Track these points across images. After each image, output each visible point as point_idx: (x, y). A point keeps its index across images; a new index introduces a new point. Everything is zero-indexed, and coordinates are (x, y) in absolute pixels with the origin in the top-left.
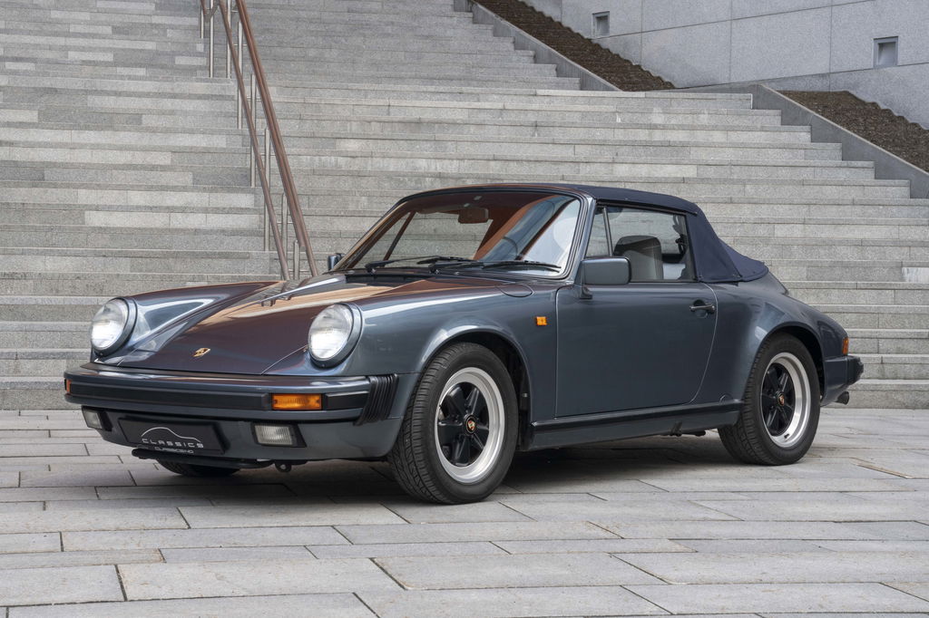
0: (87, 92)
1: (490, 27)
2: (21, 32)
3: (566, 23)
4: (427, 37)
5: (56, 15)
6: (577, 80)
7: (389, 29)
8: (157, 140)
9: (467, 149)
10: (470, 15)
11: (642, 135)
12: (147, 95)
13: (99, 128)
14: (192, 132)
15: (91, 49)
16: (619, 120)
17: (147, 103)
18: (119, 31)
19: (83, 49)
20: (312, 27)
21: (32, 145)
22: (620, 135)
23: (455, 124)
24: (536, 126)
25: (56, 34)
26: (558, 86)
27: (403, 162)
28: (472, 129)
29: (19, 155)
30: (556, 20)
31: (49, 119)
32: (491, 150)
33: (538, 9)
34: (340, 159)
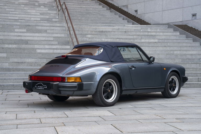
0: (36, 26)
1: (114, 13)
2: (22, 14)
3: (129, 12)
4: (102, 15)
5: (28, 11)
6: (132, 23)
7: (94, 14)
8: (50, 35)
9: (112, 36)
10: (110, 11)
11: (146, 34)
12: (48, 26)
13: (38, 33)
14: (57, 33)
15: (36, 18)
16: (142, 31)
17: (48, 28)
18: (41, 14)
19: (34, 18)
20: (79, 13)
21: (25, 36)
22: (142, 33)
23: (109, 32)
24: (125, 32)
25: (29, 15)
26: (128, 24)
27: (99, 39)
28: (113, 33)
29: (23, 38)
30: (127, 12)
31: (28, 31)
32: (117, 37)
33: (123, 9)
34: (87, 39)
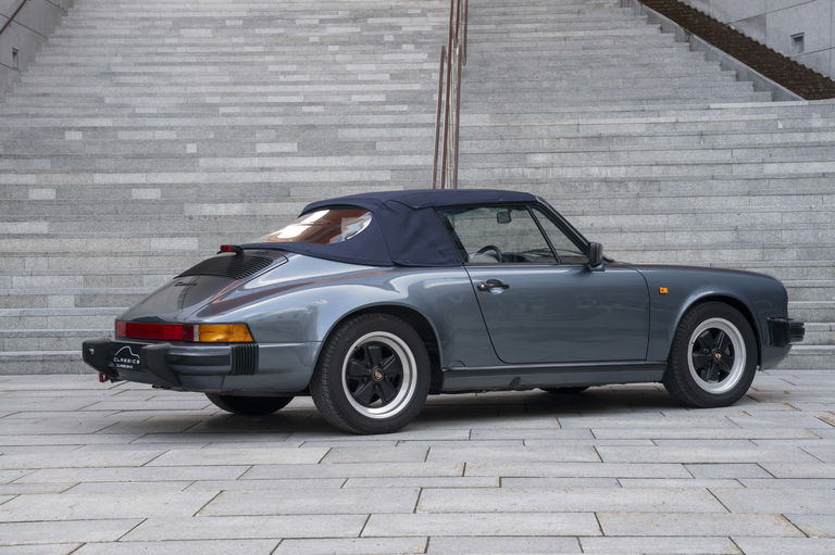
0: (337, 126)
1: (703, 53)
3: (769, 46)
4: (646, 65)
5: (350, 67)
6: (769, 93)
8: (384, 161)
9: (638, 157)
10: (686, 44)
11: (799, 138)
12: (384, 126)
13: (339, 154)
14: (411, 153)
15: (368, 93)
16: (780, 126)
17: (383, 132)
18: (393, 76)
19: (362, 93)
22: (777, 139)
23: (630, 136)
24: (702, 135)
25: (345, 83)
26: (752, 99)
27: (579, 170)
28: (646, 139)
30: (761, 43)
31: (306, 149)
32: (659, 156)
33: (747, 35)
34: (527, 170)
